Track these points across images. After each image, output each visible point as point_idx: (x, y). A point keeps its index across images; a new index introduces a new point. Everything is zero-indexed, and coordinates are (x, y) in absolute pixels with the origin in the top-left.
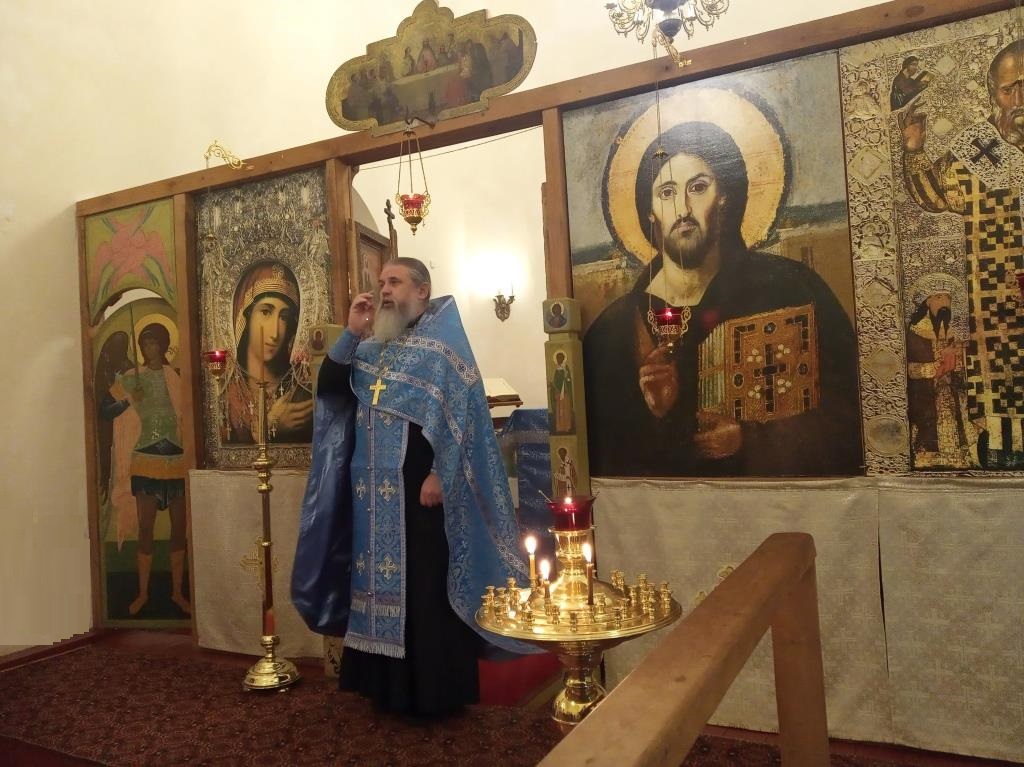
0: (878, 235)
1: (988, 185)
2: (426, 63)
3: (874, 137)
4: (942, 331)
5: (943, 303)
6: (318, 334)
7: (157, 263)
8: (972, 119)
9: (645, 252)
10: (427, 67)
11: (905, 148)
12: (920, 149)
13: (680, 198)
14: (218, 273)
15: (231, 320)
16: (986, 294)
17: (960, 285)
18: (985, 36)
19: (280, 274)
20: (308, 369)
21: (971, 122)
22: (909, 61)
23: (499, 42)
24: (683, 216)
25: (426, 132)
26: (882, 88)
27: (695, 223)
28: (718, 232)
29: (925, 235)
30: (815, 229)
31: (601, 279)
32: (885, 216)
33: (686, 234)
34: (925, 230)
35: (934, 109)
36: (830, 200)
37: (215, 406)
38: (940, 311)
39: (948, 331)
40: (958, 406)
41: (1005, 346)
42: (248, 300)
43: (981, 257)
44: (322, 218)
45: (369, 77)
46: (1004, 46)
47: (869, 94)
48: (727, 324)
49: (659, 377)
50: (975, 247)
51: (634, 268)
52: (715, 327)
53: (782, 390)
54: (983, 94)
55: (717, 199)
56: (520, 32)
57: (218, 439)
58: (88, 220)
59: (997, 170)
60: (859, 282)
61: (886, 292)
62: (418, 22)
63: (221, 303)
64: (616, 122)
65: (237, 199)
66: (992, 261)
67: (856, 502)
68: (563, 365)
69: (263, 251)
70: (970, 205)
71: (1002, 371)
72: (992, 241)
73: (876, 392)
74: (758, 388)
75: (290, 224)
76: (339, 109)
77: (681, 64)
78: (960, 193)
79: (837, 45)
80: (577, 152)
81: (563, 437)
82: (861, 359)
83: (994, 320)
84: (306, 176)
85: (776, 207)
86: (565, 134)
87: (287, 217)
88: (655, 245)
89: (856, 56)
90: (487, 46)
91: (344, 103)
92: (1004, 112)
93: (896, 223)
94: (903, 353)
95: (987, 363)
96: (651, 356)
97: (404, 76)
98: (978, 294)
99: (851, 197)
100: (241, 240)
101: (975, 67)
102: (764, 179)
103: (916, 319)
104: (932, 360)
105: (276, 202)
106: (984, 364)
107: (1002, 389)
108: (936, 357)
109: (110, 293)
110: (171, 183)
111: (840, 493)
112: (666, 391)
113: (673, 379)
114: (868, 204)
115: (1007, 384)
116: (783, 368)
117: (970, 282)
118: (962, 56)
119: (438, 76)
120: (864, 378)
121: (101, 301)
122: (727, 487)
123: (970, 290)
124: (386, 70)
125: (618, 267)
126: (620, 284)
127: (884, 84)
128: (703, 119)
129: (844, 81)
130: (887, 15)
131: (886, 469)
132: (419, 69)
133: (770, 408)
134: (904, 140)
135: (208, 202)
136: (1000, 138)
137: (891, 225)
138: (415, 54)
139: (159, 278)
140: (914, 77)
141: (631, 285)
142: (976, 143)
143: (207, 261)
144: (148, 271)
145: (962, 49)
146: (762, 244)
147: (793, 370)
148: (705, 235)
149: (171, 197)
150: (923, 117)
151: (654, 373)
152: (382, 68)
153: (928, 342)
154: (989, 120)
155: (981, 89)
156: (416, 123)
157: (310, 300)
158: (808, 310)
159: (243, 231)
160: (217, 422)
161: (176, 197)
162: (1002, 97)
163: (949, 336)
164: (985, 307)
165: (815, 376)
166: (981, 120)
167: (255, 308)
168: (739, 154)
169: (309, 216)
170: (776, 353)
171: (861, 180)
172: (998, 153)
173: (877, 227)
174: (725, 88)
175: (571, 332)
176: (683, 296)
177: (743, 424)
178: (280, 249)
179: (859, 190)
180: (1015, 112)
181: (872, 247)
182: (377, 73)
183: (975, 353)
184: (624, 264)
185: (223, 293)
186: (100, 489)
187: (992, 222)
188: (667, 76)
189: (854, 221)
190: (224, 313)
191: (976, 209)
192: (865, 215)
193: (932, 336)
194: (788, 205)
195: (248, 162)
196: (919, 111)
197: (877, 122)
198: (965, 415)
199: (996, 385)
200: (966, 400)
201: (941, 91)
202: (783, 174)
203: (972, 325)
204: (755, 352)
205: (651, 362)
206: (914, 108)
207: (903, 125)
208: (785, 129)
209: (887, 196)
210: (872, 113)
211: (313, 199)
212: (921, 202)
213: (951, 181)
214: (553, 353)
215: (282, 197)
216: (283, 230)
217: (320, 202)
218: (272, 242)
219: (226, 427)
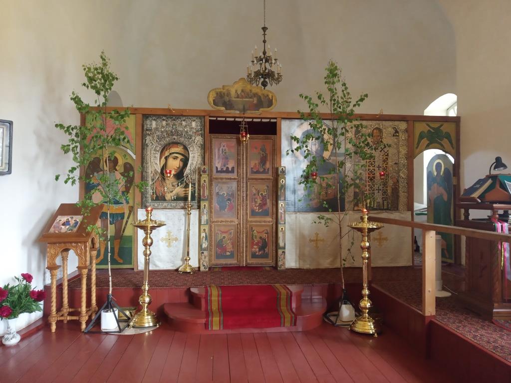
0: (350, 161)
10: (242, 97)
14: (153, 143)
16: (369, 176)
17: (364, 173)
18: (372, 125)
19: (182, 147)
22: (358, 126)
23: (266, 97)
28: (318, 154)
37: (149, 188)
39: (362, 182)
41: (372, 186)
42: (167, 154)
43: (368, 168)
44: (200, 132)
45: (223, 95)
46: (374, 128)
47: (351, 131)
48: (319, 176)
50: (367, 166)
53: (330, 193)
57: (150, 199)
60: (346, 170)
61: (351, 173)
62: (240, 84)
63: (154, 153)
65: (164, 120)
66: (370, 169)
69: (174, 139)
71: (370, 191)
72: (370, 165)
74: (324, 192)
75: (187, 132)
76: (212, 102)
83: (370, 181)
84: (194, 119)
86: (282, 125)
87: (186, 130)
90: (262, 97)
91: (214, 101)
92: (374, 140)
97: (235, 98)
100: (165, 134)
103: (356, 179)
105: (181, 124)
110: (136, 109)
115: (371, 194)
123: (366, 174)
124: (229, 94)
131: (349, 210)
132: (240, 97)
134: (356, 142)
135: (150, 119)
136: (373, 145)
137: (353, 159)
140: (359, 130)
143: (148, 139)
145: (368, 126)
149: (135, 114)
150: (360, 138)
153: (358, 184)
154: (371, 141)
157: (194, 157)
158: (336, 175)
159: (166, 131)
160: (150, 193)
161: (138, 115)
162: (374, 137)
164: (368, 178)
165: (336, 190)
167: (170, 157)
169: (195, 131)
178: (182, 139)
180: (376, 141)
181: (349, 163)
182: (226, 94)
183: (366, 187)
185: (155, 150)
187: (371, 162)
189: (346, 158)
190: (155, 157)
197: (352, 137)
203: (366, 181)
210: (351, 135)
211: (197, 126)
215: (184, 123)
216: (184, 134)
217: (199, 127)
218: (179, 137)
219: (153, 194)
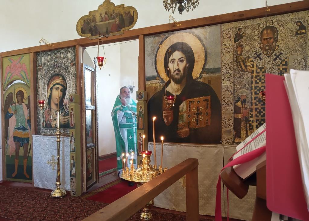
0: (228, 78)
1: (258, 65)
2: (106, 18)
3: (229, 50)
4: (244, 105)
5: (245, 98)
6: (72, 97)
7: (24, 73)
8: (255, 47)
9: (166, 78)
10: (106, 20)
11: (237, 54)
12: (241, 54)
13: (176, 64)
14: (43, 77)
15: (46, 91)
16: (256, 96)
17: (249, 93)
18: (260, 24)
19: (61, 78)
20: (69, 107)
21: (255, 48)
22: (240, 29)
23: (127, 14)
24: (177, 69)
25: (106, 39)
26: (232, 36)
27: (180, 71)
28: (186, 74)
29: (241, 79)
30: (212, 75)
31: (153, 86)
32: (231, 72)
33: (177, 74)
34: (241, 77)
35: (245, 43)
36: (216, 67)
37: (41, 116)
38: (244, 100)
39: (246, 105)
40: (247, 126)
41: (260, 110)
42: (51, 85)
43: (255, 85)
44: (74, 62)
45: (89, 21)
46: (264, 27)
47: (228, 38)
48: (187, 100)
49: (169, 114)
50: (254, 83)
51: (162, 83)
52: (184, 101)
53: (201, 120)
54: (259, 40)
55: (186, 65)
56: (133, 12)
57: (41, 126)
58: (3, 58)
59: (261, 62)
60: (223, 91)
61: (230, 94)
62: (104, 6)
63: (43, 86)
64: (160, 40)
65: (49, 55)
66: (258, 87)
67: (218, 152)
68: (142, 109)
69: (56, 71)
70: (253, 71)
71: (259, 117)
72: (258, 81)
73: (225, 121)
74: (194, 119)
75: (64, 63)
76: (80, 30)
77: (178, 25)
78: (251, 67)
79: (221, 23)
80: (148, 48)
81: (141, 130)
82: (222, 112)
83: (257, 103)
84: (69, 50)
85: (202, 68)
86: (145, 43)
87: (64, 61)
88: (168, 76)
89: (226, 26)
90: (124, 15)
91: (82, 29)
92: (263, 45)
93: (234, 75)
94: (233, 111)
95: (255, 115)
96: (166, 108)
97: (99, 22)
98: (254, 96)
99: (222, 67)
100: (50, 67)
101: (257, 32)
102: (199, 60)
103: (237, 101)
104: (240, 113)
105: (60, 56)
106: (254, 115)
107: (258, 122)
108: (242, 112)
109: (10, 81)
110: (29, 49)
111: (215, 149)
112: (170, 118)
113: (172, 115)
114: (226, 69)
115: (260, 121)
116: (201, 113)
117: (252, 92)
118: (253, 29)
119: (109, 23)
120: (223, 117)
121: (7, 83)
122: (185, 146)
123: (252, 94)
124: (94, 20)
125: (158, 82)
126: (159, 87)
127: (233, 35)
128: (184, 42)
129: (222, 33)
130: (234, 16)
131: (227, 143)
132: (104, 20)
133: (197, 124)
134: (237, 51)
135: (40, 55)
136: (262, 53)
137: (232, 75)
138: (103, 16)
139: (25, 77)
140: (241, 34)
141: (162, 88)
142: (256, 53)
143: (40, 73)
144: (21, 75)
145: (254, 27)
146: (198, 78)
147: (204, 114)
148: (182, 75)
149: (29, 53)
150: (242, 45)
151: (167, 113)
152: (93, 19)
153: (240, 108)
154: (259, 47)
155: (258, 39)
156: (102, 36)
157: (70, 87)
158: (209, 98)
159: (51, 65)
160: (41, 121)
161: (30, 53)
162: (263, 41)
163: (245, 107)
164: (255, 99)
165: (210, 116)
166: (257, 47)
167: (54, 88)
168: (193, 52)
169: (70, 61)
170: (200, 109)
171: (225, 62)
172: (261, 57)
173: (228, 75)
174: (190, 33)
175: (144, 100)
176: (176, 92)
177: (190, 128)
178: (61, 71)
179: (224, 65)
180: (266, 46)
181: (227, 81)
182: (92, 20)
183: (252, 112)
184: (160, 82)
185: (44, 83)
186: (5, 139)
187: (258, 76)
188: (174, 28)
189: (223, 73)
190: (44, 89)
191: (255, 72)
192: (226, 72)
193: (241, 106)
194: (205, 68)
195: (52, 44)
196: (241, 43)
197: (230, 45)
198: (248, 129)
199: (257, 121)
200: (249, 125)
201: (247, 38)
202: (204, 59)
203: (252, 104)
204: (194, 108)
205: (166, 110)
206: (240, 42)
207: (237, 47)
208: (206, 46)
209: (232, 67)
210: (229, 43)
211: (71, 56)
212: (241, 69)
213: (249, 64)
214: (139, 106)
215: (62, 55)
216: (62, 65)
217: (73, 58)
218: (59, 69)
219: (44, 123)
